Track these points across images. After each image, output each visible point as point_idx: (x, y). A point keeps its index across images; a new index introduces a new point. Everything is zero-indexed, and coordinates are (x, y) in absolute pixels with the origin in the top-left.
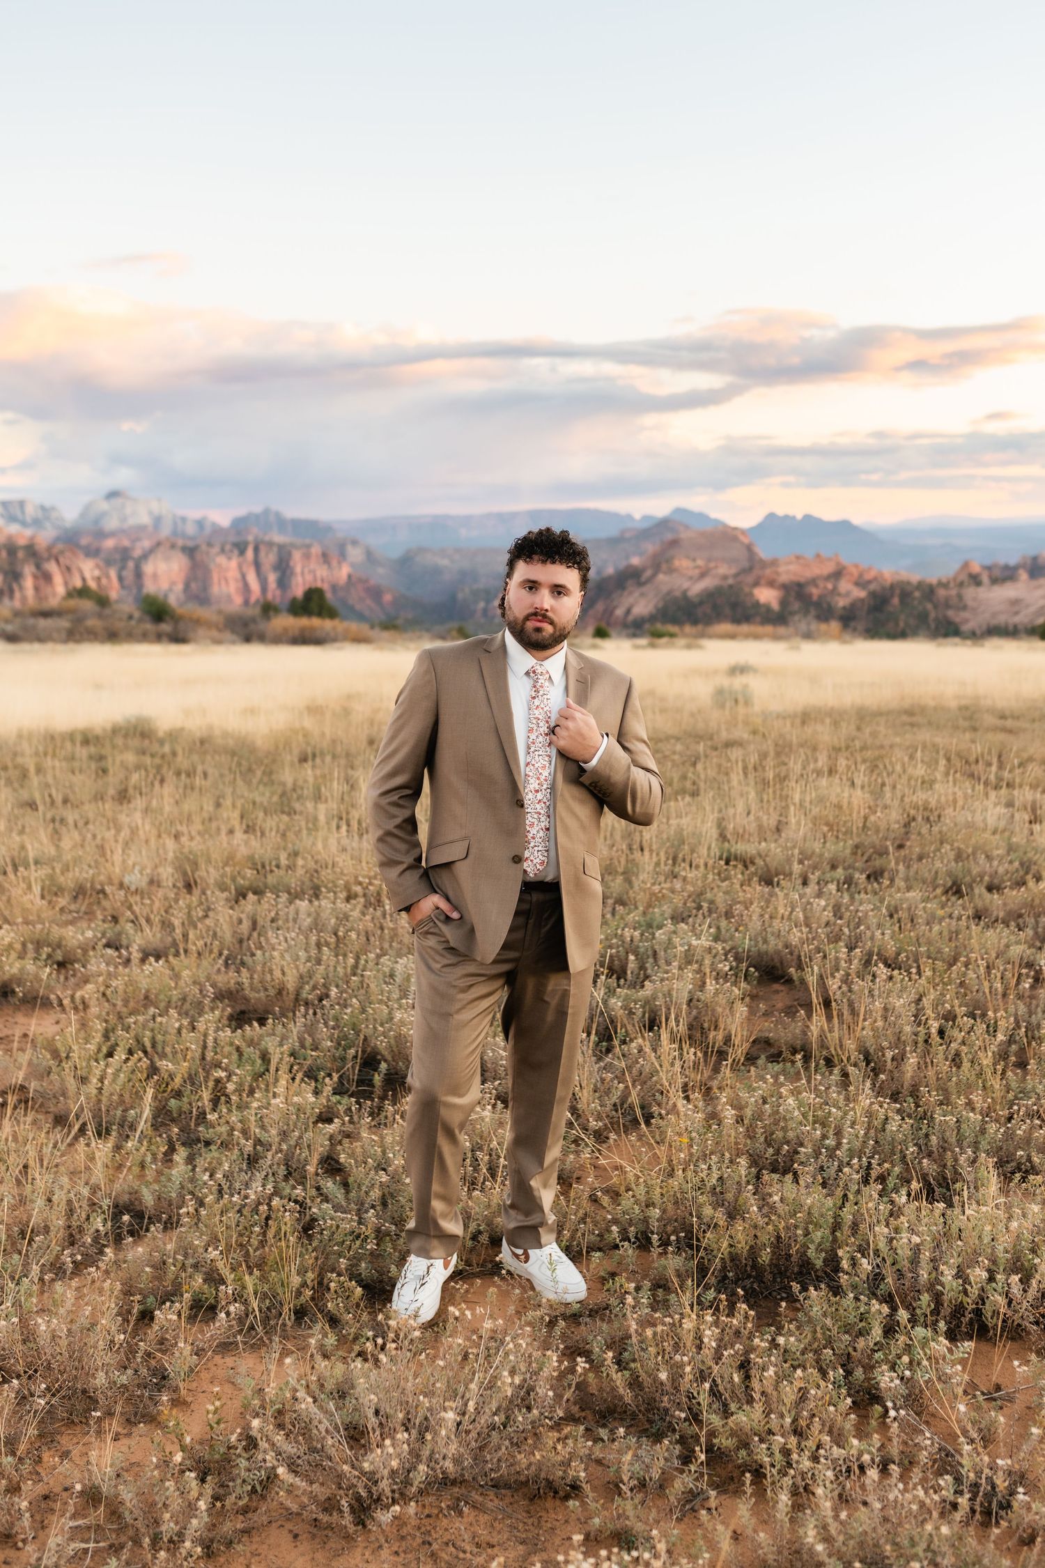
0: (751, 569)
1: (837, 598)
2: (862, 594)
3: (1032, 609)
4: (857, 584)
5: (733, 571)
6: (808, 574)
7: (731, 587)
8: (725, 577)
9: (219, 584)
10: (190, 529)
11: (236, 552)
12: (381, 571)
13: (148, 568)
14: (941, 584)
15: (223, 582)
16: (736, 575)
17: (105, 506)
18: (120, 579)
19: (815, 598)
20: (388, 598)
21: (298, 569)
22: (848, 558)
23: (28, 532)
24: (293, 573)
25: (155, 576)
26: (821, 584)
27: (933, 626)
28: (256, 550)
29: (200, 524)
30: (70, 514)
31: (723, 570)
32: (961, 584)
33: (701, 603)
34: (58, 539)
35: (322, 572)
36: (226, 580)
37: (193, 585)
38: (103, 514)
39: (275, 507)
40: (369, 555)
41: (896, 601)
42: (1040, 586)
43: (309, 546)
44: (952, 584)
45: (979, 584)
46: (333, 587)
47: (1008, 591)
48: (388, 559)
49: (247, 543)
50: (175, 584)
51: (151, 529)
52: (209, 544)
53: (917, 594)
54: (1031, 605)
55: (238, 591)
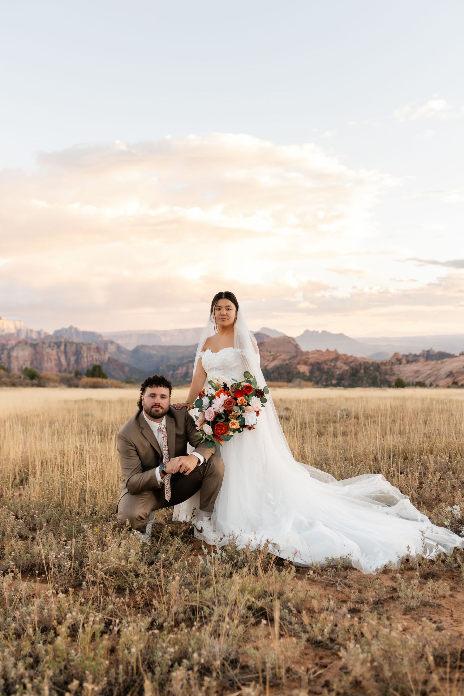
0: (296, 356)
1: (336, 370)
2: (346, 368)
3: (424, 375)
4: (345, 363)
5: (288, 357)
6: (322, 359)
7: (287, 364)
8: (284, 360)
9: (47, 361)
10: (34, 336)
11: (56, 347)
12: (124, 356)
13: (14, 354)
14: (383, 363)
15: (49, 361)
16: (290, 359)
19: (326, 370)
20: (127, 369)
21: (85, 355)
22: (341, 352)
24: (82, 357)
25: (17, 357)
26: (329, 364)
27: (379, 383)
28: (65, 346)
29: (39, 333)
31: (283, 357)
32: (392, 363)
33: (273, 372)
35: (96, 356)
36: (50, 359)
37: (35, 362)
39: (74, 326)
40: (119, 348)
41: (362, 371)
42: (428, 365)
43: (90, 344)
44: (388, 364)
45: (400, 363)
46: (102, 363)
47: (414, 367)
48: (128, 351)
49: (61, 343)
50: (26, 361)
51: (16, 335)
52: (43, 343)
53: (372, 368)
54: (424, 373)
55: (56, 365)
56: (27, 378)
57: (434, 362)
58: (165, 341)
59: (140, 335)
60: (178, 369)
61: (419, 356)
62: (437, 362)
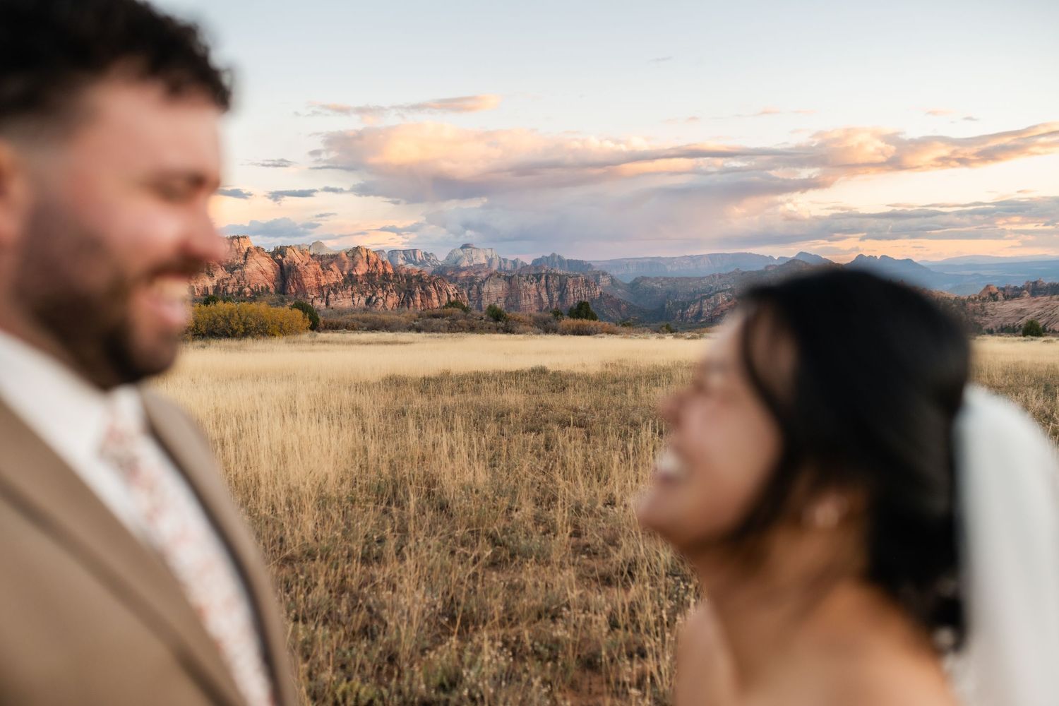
9: (525, 298)
10: (509, 267)
11: (535, 280)
12: (619, 291)
13: (485, 289)
14: (969, 299)
15: (528, 297)
17: (461, 253)
18: (469, 295)
20: (623, 307)
21: (571, 290)
23: (418, 268)
24: (568, 292)
25: (488, 293)
28: (547, 278)
29: (514, 263)
30: (441, 257)
32: (984, 300)
34: (434, 272)
35: (585, 291)
36: (529, 295)
37: (510, 298)
38: (460, 258)
40: (612, 280)
42: (1037, 301)
43: (578, 276)
44: (978, 300)
45: (996, 300)
46: (592, 300)
47: (1016, 304)
48: (624, 284)
49: (541, 274)
50: (500, 298)
51: (487, 266)
52: (520, 275)
53: (954, 306)
54: (1031, 313)
55: (535, 302)
56: (491, 319)
57: (1045, 298)
58: (673, 271)
59: (639, 263)
60: (688, 307)
61: (1022, 289)
62: (1051, 298)
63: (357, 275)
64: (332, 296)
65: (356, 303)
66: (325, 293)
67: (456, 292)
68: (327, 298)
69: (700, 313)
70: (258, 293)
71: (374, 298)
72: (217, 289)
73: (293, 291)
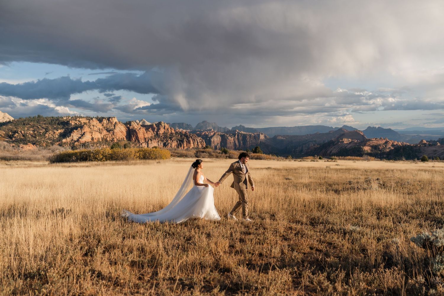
0: (363, 141)
1: (386, 149)
2: (392, 148)
3: (439, 153)
4: (392, 146)
6: (378, 143)
7: (357, 146)
8: (356, 144)
10: (223, 130)
11: (233, 136)
12: (268, 141)
13: (212, 140)
14: (414, 146)
16: (359, 143)
17: (202, 124)
19: (380, 149)
20: (270, 147)
21: (248, 140)
22: (389, 139)
23: (185, 131)
24: (247, 141)
25: (214, 141)
26: (382, 146)
27: (412, 157)
28: (238, 135)
29: (224, 128)
30: (194, 126)
32: (420, 146)
33: (350, 150)
34: (191, 132)
35: (254, 141)
36: (230, 142)
37: (223, 144)
38: (201, 127)
39: (243, 125)
40: (265, 136)
41: (402, 150)
42: (442, 147)
43: (251, 135)
44: (417, 146)
45: (425, 146)
47: (433, 148)
48: (270, 138)
49: (236, 134)
50: (218, 143)
51: (212, 130)
52: (227, 134)
53: (407, 148)
55: (233, 145)
59: (277, 129)
60: (297, 148)
63: (160, 134)
64: (150, 142)
65: (159, 145)
66: (147, 141)
67: (201, 141)
68: (148, 143)
69: (302, 151)
70: (119, 141)
71: (167, 143)
72: (103, 139)
73: (134, 140)
